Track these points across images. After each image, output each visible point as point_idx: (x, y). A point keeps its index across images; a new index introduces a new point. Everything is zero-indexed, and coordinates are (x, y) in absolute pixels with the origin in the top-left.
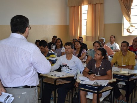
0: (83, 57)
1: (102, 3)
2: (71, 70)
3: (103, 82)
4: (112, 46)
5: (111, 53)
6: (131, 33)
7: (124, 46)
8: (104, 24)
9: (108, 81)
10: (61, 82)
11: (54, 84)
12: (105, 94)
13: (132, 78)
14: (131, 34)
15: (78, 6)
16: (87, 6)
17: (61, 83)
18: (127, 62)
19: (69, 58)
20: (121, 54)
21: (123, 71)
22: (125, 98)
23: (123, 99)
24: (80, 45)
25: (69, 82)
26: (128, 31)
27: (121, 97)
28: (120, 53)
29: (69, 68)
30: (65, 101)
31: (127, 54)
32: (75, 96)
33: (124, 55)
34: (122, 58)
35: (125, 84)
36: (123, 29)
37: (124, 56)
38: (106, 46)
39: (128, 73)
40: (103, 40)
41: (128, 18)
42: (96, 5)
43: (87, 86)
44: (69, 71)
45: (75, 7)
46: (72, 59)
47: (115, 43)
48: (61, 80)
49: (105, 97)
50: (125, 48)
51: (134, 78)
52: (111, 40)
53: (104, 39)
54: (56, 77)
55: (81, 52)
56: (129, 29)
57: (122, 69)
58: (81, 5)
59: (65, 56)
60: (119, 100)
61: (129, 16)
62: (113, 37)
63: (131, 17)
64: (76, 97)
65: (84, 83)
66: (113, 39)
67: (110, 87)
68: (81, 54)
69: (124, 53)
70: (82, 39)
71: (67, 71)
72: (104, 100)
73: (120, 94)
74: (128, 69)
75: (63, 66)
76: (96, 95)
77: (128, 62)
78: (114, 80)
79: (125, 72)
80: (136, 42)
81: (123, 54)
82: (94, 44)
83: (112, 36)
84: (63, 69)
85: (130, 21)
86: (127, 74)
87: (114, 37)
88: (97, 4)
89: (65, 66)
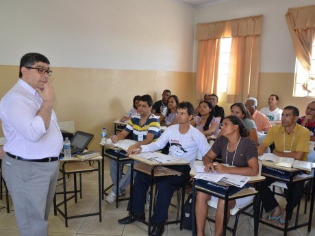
0: (213, 131)
1: (258, 36)
2: (185, 152)
3: (238, 180)
4: (271, 114)
5: (266, 127)
6: (309, 92)
7: (287, 115)
8: (260, 74)
9: (248, 179)
10: (164, 172)
11: (150, 173)
12: (241, 203)
13: (299, 176)
14: (310, 95)
15: (215, 40)
16: (230, 39)
17: (162, 174)
18: (293, 146)
19: (183, 130)
20: (283, 129)
21: (283, 161)
22: (285, 213)
23: (281, 214)
24: (208, 108)
25: (179, 174)
26: (305, 88)
27: (277, 209)
28: (281, 128)
29: (182, 149)
30: (170, 206)
31: (294, 130)
32: (188, 200)
33: (288, 131)
34: (285, 136)
35: (286, 187)
36: (296, 83)
37: (289, 134)
38: (258, 114)
39: (292, 167)
40: (253, 102)
41: (305, 64)
42: (247, 38)
43: (209, 183)
44: (181, 155)
45: (208, 40)
46: (188, 132)
47: (277, 109)
48: (165, 169)
49: (242, 207)
50: (288, 119)
51: (305, 176)
52: (269, 103)
53: (255, 100)
54: (155, 163)
55: (209, 121)
56: (307, 85)
57: (282, 158)
58: (219, 38)
59: (177, 126)
60: (272, 215)
61: (308, 60)
62: (275, 98)
63: (311, 62)
64: (190, 202)
65: (202, 178)
66: (275, 101)
67: (253, 190)
68: (210, 126)
69: (287, 128)
70: (216, 98)
71: (178, 154)
72: (238, 213)
73: (276, 204)
74: (293, 159)
75: (172, 144)
76: (223, 202)
77: (295, 146)
78: (260, 178)
79: (285, 164)
80: (312, 109)
81: (286, 130)
82: (232, 107)
83: (272, 95)
84: (172, 149)
85: (309, 70)
86: (290, 169)
87: (277, 98)
88: (248, 36)
89: (176, 144)
